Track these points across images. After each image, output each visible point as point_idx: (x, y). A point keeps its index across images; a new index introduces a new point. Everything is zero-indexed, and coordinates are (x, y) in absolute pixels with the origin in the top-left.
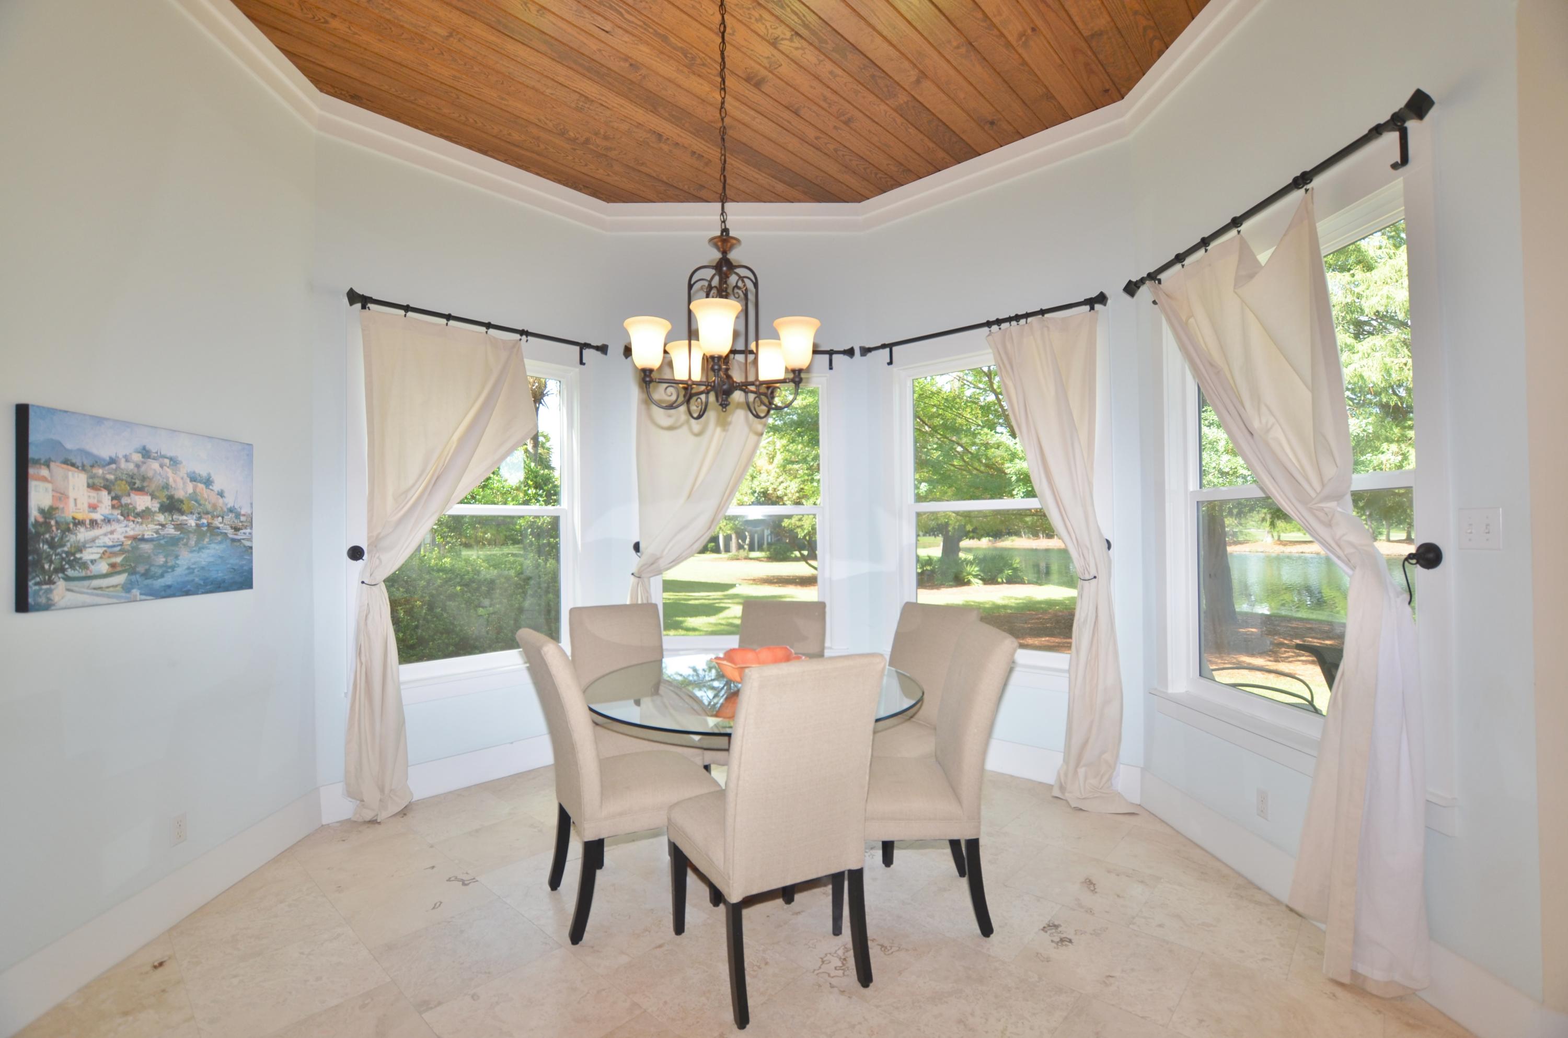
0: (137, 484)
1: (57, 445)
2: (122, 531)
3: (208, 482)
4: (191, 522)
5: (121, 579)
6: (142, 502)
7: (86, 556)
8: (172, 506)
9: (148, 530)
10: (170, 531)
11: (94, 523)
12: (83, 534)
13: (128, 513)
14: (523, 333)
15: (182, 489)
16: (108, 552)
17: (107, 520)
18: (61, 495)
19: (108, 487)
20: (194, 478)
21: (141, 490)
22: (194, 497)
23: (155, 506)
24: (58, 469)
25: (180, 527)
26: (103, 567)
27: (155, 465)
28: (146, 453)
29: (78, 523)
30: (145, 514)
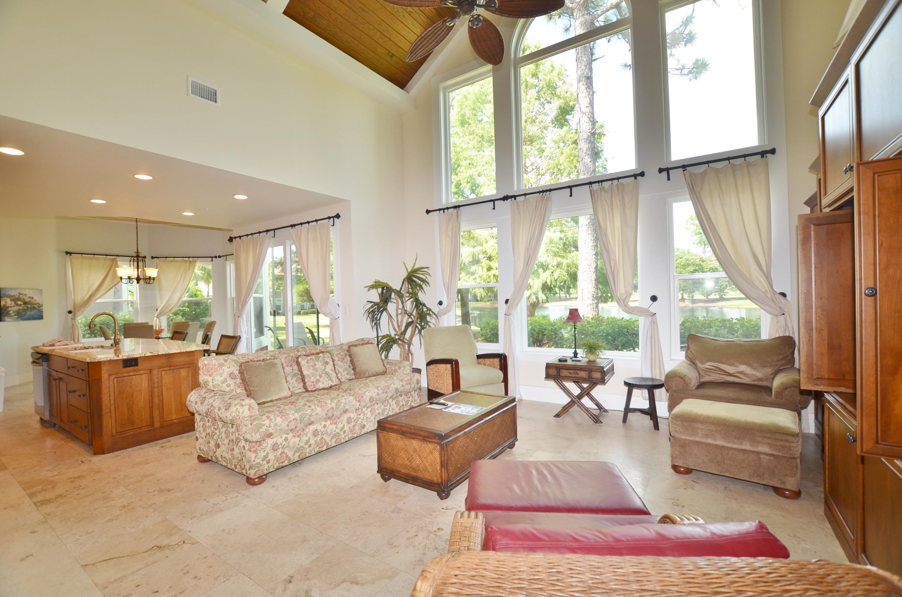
0: (19, 299)
1: (5, 294)
2: (16, 308)
3: (32, 298)
4: (29, 306)
5: (16, 317)
6: (20, 303)
7: (11, 312)
8: (25, 303)
9: (21, 308)
10: (25, 308)
11: (11, 307)
12: (10, 309)
13: (17, 305)
14: (117, 256)
15: (27, 300)
16: (14, 312)
17: (14, 306)
18: (6, 302)
19: (13, 300)
20: (29, 298)
21: (19, 301)
22: (30, 301)
23: (22, 303)
24: (5, 298)
25: (27, 307)
26: (13, 314)
27: (22, 296)
28: (20, 294)
29: (9, 307)
30: (20, 305)
